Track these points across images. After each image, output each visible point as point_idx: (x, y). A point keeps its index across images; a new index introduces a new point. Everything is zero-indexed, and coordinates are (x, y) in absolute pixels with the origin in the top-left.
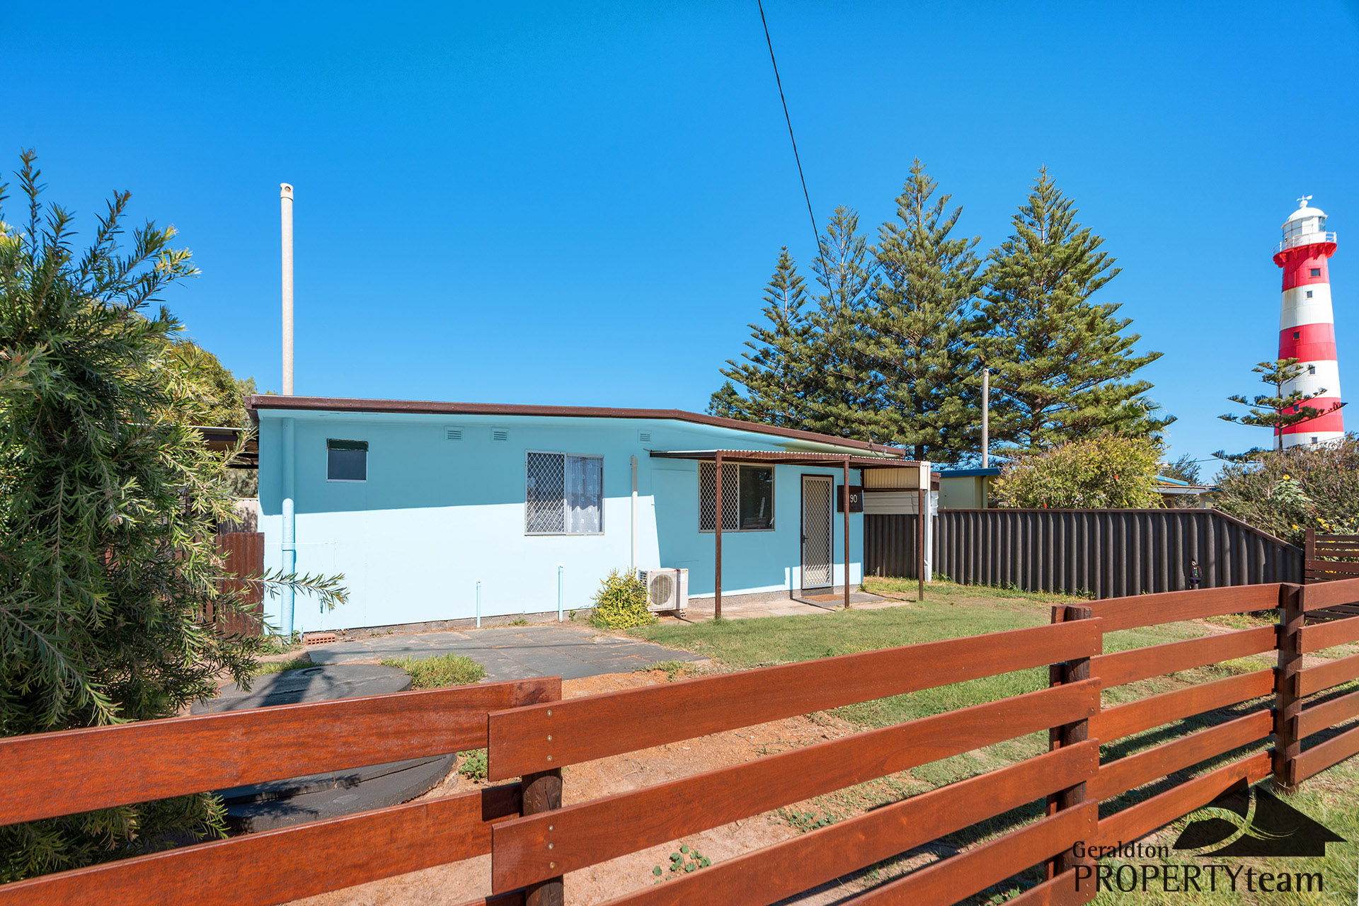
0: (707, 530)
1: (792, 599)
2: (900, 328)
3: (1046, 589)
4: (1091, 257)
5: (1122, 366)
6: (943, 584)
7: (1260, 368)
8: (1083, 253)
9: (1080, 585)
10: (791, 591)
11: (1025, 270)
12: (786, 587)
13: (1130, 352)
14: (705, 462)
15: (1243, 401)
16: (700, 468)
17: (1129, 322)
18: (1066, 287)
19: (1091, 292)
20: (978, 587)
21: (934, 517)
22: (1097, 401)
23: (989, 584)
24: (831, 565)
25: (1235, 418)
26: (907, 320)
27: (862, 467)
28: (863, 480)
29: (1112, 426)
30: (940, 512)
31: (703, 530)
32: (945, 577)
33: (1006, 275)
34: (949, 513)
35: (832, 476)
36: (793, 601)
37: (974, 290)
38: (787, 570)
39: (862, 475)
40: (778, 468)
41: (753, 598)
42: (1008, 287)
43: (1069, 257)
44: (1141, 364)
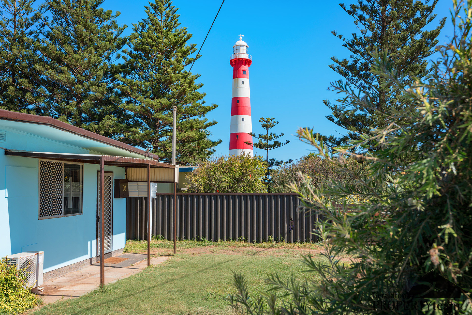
0: (44, 217)
1: (91, 264)
2: (70, 61)
3: (222, 239)
4: (187, 45)
5: (200, 110)
6: (160, 242)
7: (262, 120)
8: (184, 41)
9: (240, 235)
10: (91, 259)
11: (154, 43)
12: (88, 257)
13: (204, 102)
14: (43, 160)
15: (254, 135)
16: (40, 165)
17: (202, 85)
18: (178, 59)
19: (186, 65)
20: (182, 241)
21: (153, 199)
22: (191, 128)
23: (189, 239)
24: (111, 236)
25: (251, 144)
26: (77, 56)
27: (127, 166)
28: (126, 175)
29: (196, 142)
30: (158, 195)
31: (41, 217)
32: (160, 236)
33: (143, 43)
34: (163, 196)
35: (112, 172)
36: (92, 266)
37: (119, 47)
38: (89, 243)
39: (126, 171)
40: (85, 165)
41: (70, 268)
42: (144, 50)
43: (177, 42)
44: (209, 110)
